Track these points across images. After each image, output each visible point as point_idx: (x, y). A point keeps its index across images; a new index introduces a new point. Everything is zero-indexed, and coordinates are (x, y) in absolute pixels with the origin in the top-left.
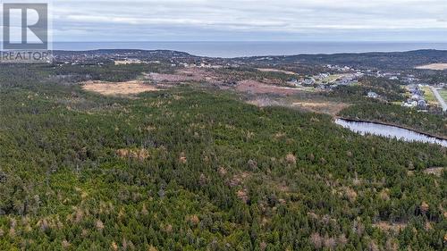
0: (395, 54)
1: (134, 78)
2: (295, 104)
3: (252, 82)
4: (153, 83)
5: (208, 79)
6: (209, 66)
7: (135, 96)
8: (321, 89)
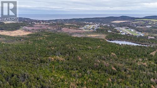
0: (103, 18)
1: (19, 29)
2: (89, 36)
3: (67, 29)
4: (29, 31)
5: (49, 28)
6: (44, 23)
7: (26, 36)
8: (92, 30)
